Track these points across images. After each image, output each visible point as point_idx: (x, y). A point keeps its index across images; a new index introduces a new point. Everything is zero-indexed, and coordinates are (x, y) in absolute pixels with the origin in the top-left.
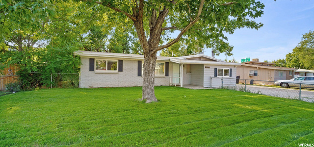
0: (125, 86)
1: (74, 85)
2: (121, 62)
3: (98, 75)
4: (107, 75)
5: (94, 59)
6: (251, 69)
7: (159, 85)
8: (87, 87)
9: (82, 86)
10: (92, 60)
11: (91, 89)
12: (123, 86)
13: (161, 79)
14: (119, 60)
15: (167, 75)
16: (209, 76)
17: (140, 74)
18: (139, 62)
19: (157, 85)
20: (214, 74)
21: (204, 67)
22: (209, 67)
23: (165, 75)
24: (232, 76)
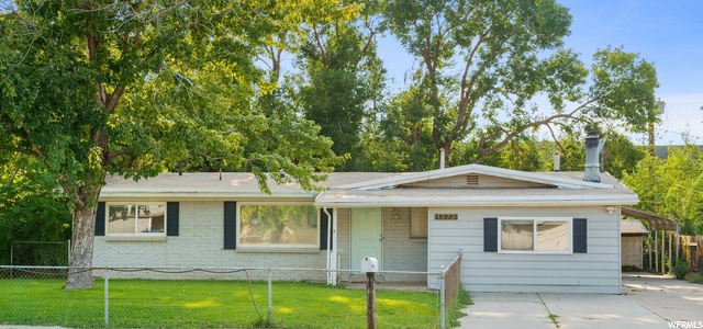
2: (174, 206)
3: (115, 247)
4: (136, 247)
5: (104, 204)
7: (298, 278)
13: (304, 260)
14: (168, 204)
15: (323, 246)
16: (456, 249)
17: (230, 242)
18: (230, 207)
19: (288, 279)
20: (482, 241)
21: (431, 216)
22: (455, 217)
23: (318, 245)
24: (588, 248)
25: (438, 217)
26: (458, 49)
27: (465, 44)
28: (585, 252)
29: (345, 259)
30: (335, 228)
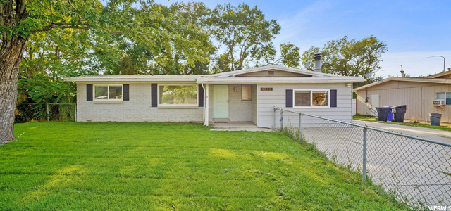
0: (132, 121)
1: (71, 118)
2: (126, 86)
3: (98, 106)
4: (108, 105)
5: (92, 85)
6: (440, 89)
7: (188, 121)
8: (85, 121)
9: (79, 119)
10: (89, 87)
11: (89, 123)
12: (130, 121)
13: (191, 112)
14: (124, 85)
15: (201, 104)
16: (272, 106)
17: (154, 104)
18: (154, 86)
19: (183, 121)
20: (285, 102)
21: (258, 88)
22: (271, 89)
23: (198, 105)
24: (337, 105)
25: (262, 89)
26: (237, 44)
27: (240, 43)
28: (336, 106)
29: (211, 111)
30: (207, 95)
